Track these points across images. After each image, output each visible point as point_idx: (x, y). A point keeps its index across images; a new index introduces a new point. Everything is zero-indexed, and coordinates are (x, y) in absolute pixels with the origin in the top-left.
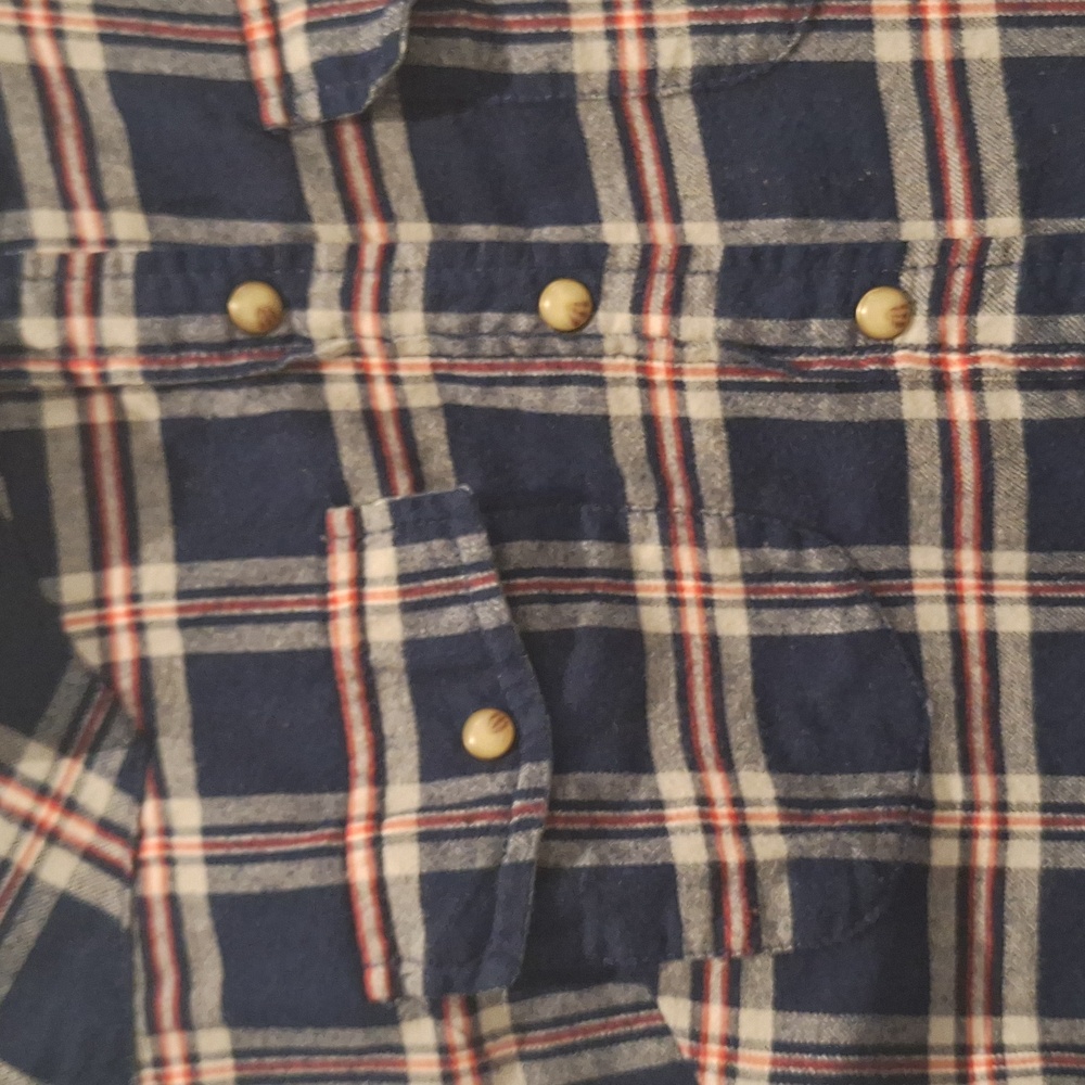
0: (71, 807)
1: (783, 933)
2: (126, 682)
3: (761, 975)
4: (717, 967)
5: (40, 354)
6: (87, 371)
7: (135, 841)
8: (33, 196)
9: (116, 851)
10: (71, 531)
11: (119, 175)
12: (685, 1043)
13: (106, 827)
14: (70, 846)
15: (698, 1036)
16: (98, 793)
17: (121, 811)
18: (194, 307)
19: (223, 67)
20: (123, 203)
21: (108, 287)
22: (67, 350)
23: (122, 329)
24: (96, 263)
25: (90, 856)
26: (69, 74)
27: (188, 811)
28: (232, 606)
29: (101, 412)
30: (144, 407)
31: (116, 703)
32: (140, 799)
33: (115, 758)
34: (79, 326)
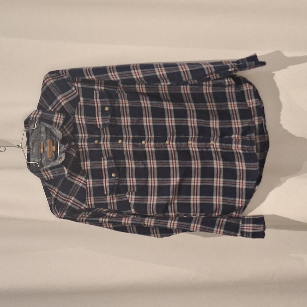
0: (82, 180)
1: (135, 190)
2: (86, 171)
3: (134, 193)
4: (131, 193)
5: (80, 145)
6: (83, 147)
7: (86, 183)
8: (79, 133)
9: (85, 183)
10: (82, 159)
11: (86, 132)
12: (128, 198)
13: (84, 181)
14: (82, 183)
15: (129, 198)
16: (84, 179)
17: (86, 181)
18: (92, 142)
19: (95, 123)
20: (86, 134)
21: (85, 141)
22: (82, 145)
23: (86, 144)
24: (84, 139)
25: (83, 184)
26: (82, 124)
27: (91, 180)
28: (94, 165)
29: (84, 150)
30: (87, 149)
31: (85, 173)
32: (87, 179)
33: (85, 176)
34: (83, 144)
